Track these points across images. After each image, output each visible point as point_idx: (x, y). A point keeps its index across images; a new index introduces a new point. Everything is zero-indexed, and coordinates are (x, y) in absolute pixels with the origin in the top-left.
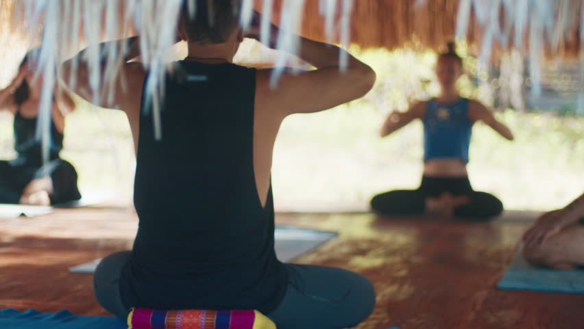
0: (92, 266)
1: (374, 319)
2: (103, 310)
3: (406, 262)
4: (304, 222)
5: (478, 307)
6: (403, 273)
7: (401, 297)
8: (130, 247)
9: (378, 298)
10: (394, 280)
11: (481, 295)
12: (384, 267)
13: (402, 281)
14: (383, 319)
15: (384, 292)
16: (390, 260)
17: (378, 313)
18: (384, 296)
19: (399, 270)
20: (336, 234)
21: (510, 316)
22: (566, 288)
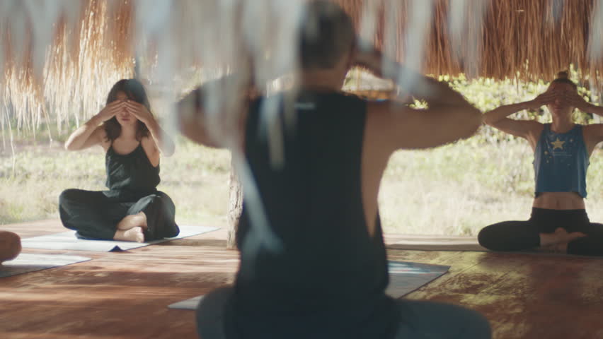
3: (521, 299)
4: (411, 257)
6: (518, 310)
7: (518, 335)
8: (230, 282)
10: (508, 318)
12: (497, 303)
13: (518, 319)
15: (500, 330)
16: (503, 297)
18: (500, 333)
19: (513, 307)
20: (446, 269)
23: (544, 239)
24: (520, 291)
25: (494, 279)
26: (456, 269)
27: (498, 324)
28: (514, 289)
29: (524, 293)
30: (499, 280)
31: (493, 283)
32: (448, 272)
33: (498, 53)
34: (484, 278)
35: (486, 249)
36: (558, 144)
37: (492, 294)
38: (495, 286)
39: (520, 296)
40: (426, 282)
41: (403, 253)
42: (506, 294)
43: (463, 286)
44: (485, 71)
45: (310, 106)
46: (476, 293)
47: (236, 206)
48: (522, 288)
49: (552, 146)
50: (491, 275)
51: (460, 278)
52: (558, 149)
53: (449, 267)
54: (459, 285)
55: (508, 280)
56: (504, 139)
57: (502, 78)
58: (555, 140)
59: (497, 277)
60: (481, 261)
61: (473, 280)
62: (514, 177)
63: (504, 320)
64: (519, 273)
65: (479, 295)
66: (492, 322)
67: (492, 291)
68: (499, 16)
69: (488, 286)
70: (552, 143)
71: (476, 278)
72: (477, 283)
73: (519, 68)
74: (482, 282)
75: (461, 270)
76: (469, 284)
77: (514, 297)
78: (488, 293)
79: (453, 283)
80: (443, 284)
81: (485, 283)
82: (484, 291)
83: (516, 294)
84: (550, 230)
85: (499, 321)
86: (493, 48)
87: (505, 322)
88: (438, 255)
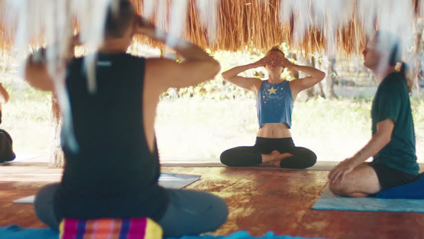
0: (31, 199)
1: (227, 227)
2: (42, 224)
4: (175, 170)
5: (299, 220)
6: (247, 201)
7: (246, 215)
9: (230, 215)
10: (240, 205)
11: (302, 213)
12: (233, 197)
13: (246, 206)
14: (234, 228)
15: (234, 212)
16: (237, 193)
17: (229, 224)
18: (234, 214)
19: (243, 199)
20: (199, 178)
21: (321, 225)
22: (360, 208)
23: (265, 158)
24: (248, 190)
25: (231, 183)
26: (205, 177)
27: (233, 209)
28: (244, 189)
29: (251, 191)
30: (234, 184)
31: (230, 185)
32: (199, 180)
33: (232, 33)
34: (224, 182)
35: (225, 166)
36: (272, 91)
37: (230, 192)
38: (232, 187)
39: (248, 193)
40: (185, 185)
41: (170, 169)
42: (238, 191)
43: (210, 187)
44: (223, 46)
45: (107, 64)
46: (219, 191)
47: (55, 138)
48: (250, 188)
49: (268, 92)
50: (229, 181)
51: (208, 183)
52: (272, 94)
53: (200, 176)
54: (207, 187)
55: (240, 183)
56: (238, 94)
57: (235, 50)
58: (270, 88)
59: (233, 182)
60: (223, 173)
61: (217, 183)
62: (245, 121)
63: (237, 206)
64: (247, 179)
65: (221, 192)
66: (229, 207)
67: (229, 190)
68: (233, 8)
69: (227, 187)
70: (268, 90)
71: (218, 183)
72: (220, 185)
73: (246, 44)
74: (223, 185)
75: (208, 178)
76: (214, 186)
77: (245, 193)
78: (227, 191)
79: (203, 185)
80: (197, 186)
81: (225, 185)
82: (224, 190)
83: (246, 192)
84: (268, 152)
85: (234, 207)
86: (229, 30)
87: (237, 208)
88: (193, 170)
